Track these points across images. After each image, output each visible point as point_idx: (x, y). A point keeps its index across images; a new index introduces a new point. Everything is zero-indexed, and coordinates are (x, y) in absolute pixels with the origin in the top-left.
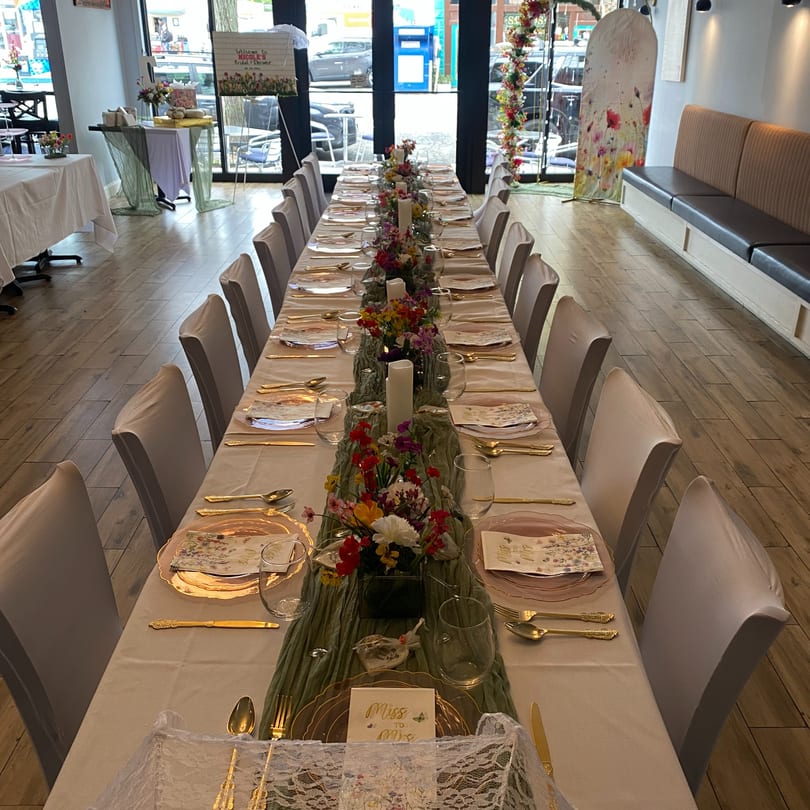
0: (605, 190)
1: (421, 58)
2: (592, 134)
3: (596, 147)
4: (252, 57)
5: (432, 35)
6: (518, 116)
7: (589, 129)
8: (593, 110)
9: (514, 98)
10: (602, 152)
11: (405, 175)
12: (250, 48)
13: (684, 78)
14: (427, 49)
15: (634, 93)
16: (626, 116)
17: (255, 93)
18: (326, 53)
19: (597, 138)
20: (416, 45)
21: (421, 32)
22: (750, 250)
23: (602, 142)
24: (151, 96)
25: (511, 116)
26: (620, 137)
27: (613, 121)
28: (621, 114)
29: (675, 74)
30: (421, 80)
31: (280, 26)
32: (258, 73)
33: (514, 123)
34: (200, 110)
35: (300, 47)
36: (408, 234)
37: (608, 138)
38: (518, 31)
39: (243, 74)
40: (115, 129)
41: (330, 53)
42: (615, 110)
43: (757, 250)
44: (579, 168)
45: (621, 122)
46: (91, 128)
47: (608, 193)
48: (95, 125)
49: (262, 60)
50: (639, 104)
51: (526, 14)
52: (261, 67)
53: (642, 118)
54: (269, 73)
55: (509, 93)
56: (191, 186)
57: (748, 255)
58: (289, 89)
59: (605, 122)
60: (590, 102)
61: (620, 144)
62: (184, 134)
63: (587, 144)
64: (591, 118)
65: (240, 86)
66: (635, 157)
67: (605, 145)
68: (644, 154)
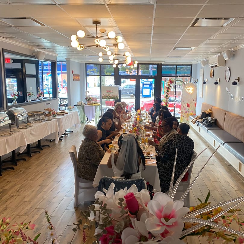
0: (187, 120)
1: (149, 89)
2: (184, 108)
3: (185, 111)
5: (152, 84)
7: (183, 107)
8: (184, 103)
9: (167, 100)
11: (140, 115)
12: (109, 90)
13: (203, 97)
14: (151, 87)
15: (192, 100)
16: (191, 105)
17: (110, 99)
18: (125, 88)
19: (185, 109)
20: (148, 86)
21: (149, 83)
24: (88, 99)
26: (190, 109)
27: (188, 106)
28: (190, 104)
29: (201, 96)
30: (149, 95)
31: (116, 85)
32: (110, 94)
34: (98, 102)
35: (120, 89)
36: (138, 123)
37: (187, 109)
38: (167, 87)
39: (107, 95)
40: (80, 106)
41: (126, 87)
42: (189, 103)
44: (181, 116)
46: (74, 105)
47: (188, 121)
48: (75, 105)
49: (111, 92)
50: (194, 102)
51: (169, 83)
53: (194, 105)
54: (113, 94)
55: (166, 99)
56: (95, 118)
58: (117, 98)
59: (186, 106)
60: (183, 102)
61: (190, 110)
62: (94, 107)
63: (183, 111)
64: (184, 105)
65: (106, 97)
66: (193, 113)
67: (187, 111)
68: (195, 113)
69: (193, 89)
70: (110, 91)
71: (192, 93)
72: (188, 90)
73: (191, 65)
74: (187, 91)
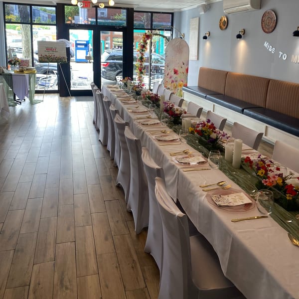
1: (85, 51)
2: (169, 76)
3: (170, 80)
4: (51, 50)
5: (88, 43)
6: (143, 71)
9: (141, 65)
10: (173, 82)
12: (50, 46)
13: (198, 59)
14: (87, 48)
15: (182, 64)
16: (180, 70)
19: (171, 77)
22: (243, 110)
23: (173, 79)
25: (140, 70)
26: (179, 77)
27: (176, 72)
28: (178, 70)
29: (195, 58)
30: (85, 59)
31: (59, 40)
32: (53, 55)
33: (141, 73)
35: (68, 47)
37: (174, 77)
38: (142, 44)
39: (48, 55)
42: (176, 69)
43: (245, 110)
44: (165, 87)
45: (179, 72)
49: (55, 51)
50: (184, 67)
51: (145, 39)
52: (54, 53)
53: (185, 71)
54: (57, 55)
55: (140, 63)
57: (242, 112)
58: (64, 60)
59: (173, 72)
61: (178, 79)
62: (27, 76)
63: (168, 79)
64: (169, 71)
65: (46, 59)
66: (184, 83)
67: (174, 80)
68: (187, 82)
70: (51, 49)
73: (172, 14)
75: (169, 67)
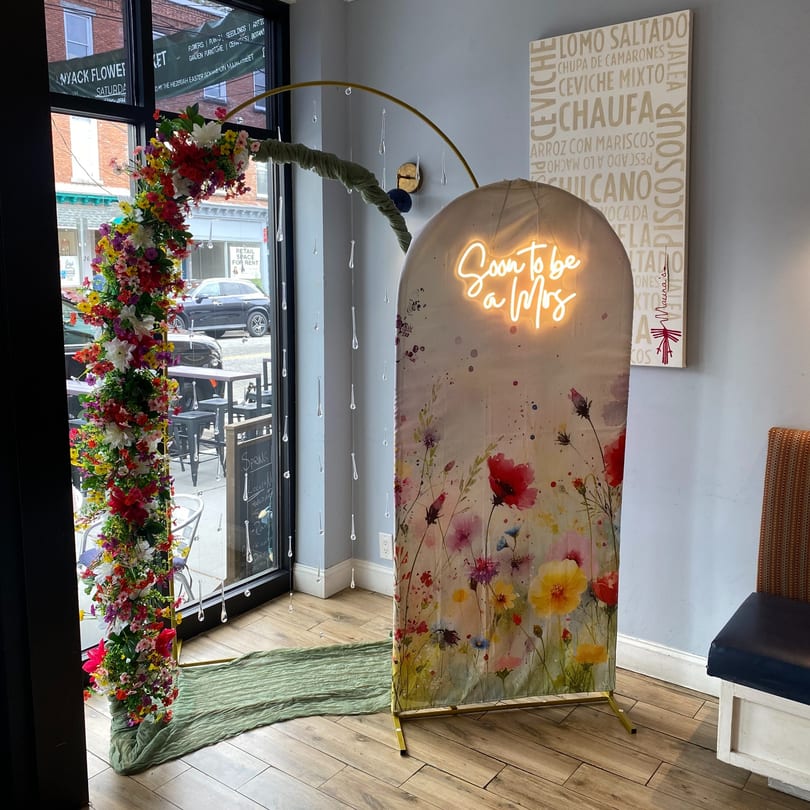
0: (505, 675)
2: (445, 526)
7: (432, 515)
8: (442, 461)
10: (483, 572)
15: (570, 406)
16: (547, 467)
19: (463, 537)
23: (484, 547)
26: (538, 526)
27: (509, 485)
37: (499, 531)
42: (516, 454)
45: (538, 483)
50: (590, 435)
53: (599, 469)
59: (482, 490)
60: (429, 442)
61: (537, 544)
64: (440, 483)
66: (591, 573)
68: (617, 561)
69: (572, 262)
71: (559, 316)
72: (499, 286)
74: (490, 302)
75: (440, 445)
